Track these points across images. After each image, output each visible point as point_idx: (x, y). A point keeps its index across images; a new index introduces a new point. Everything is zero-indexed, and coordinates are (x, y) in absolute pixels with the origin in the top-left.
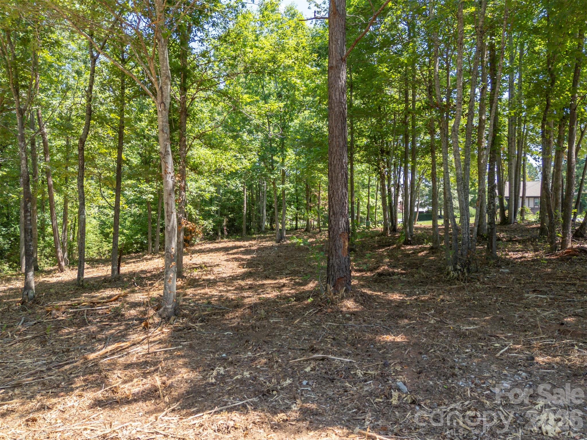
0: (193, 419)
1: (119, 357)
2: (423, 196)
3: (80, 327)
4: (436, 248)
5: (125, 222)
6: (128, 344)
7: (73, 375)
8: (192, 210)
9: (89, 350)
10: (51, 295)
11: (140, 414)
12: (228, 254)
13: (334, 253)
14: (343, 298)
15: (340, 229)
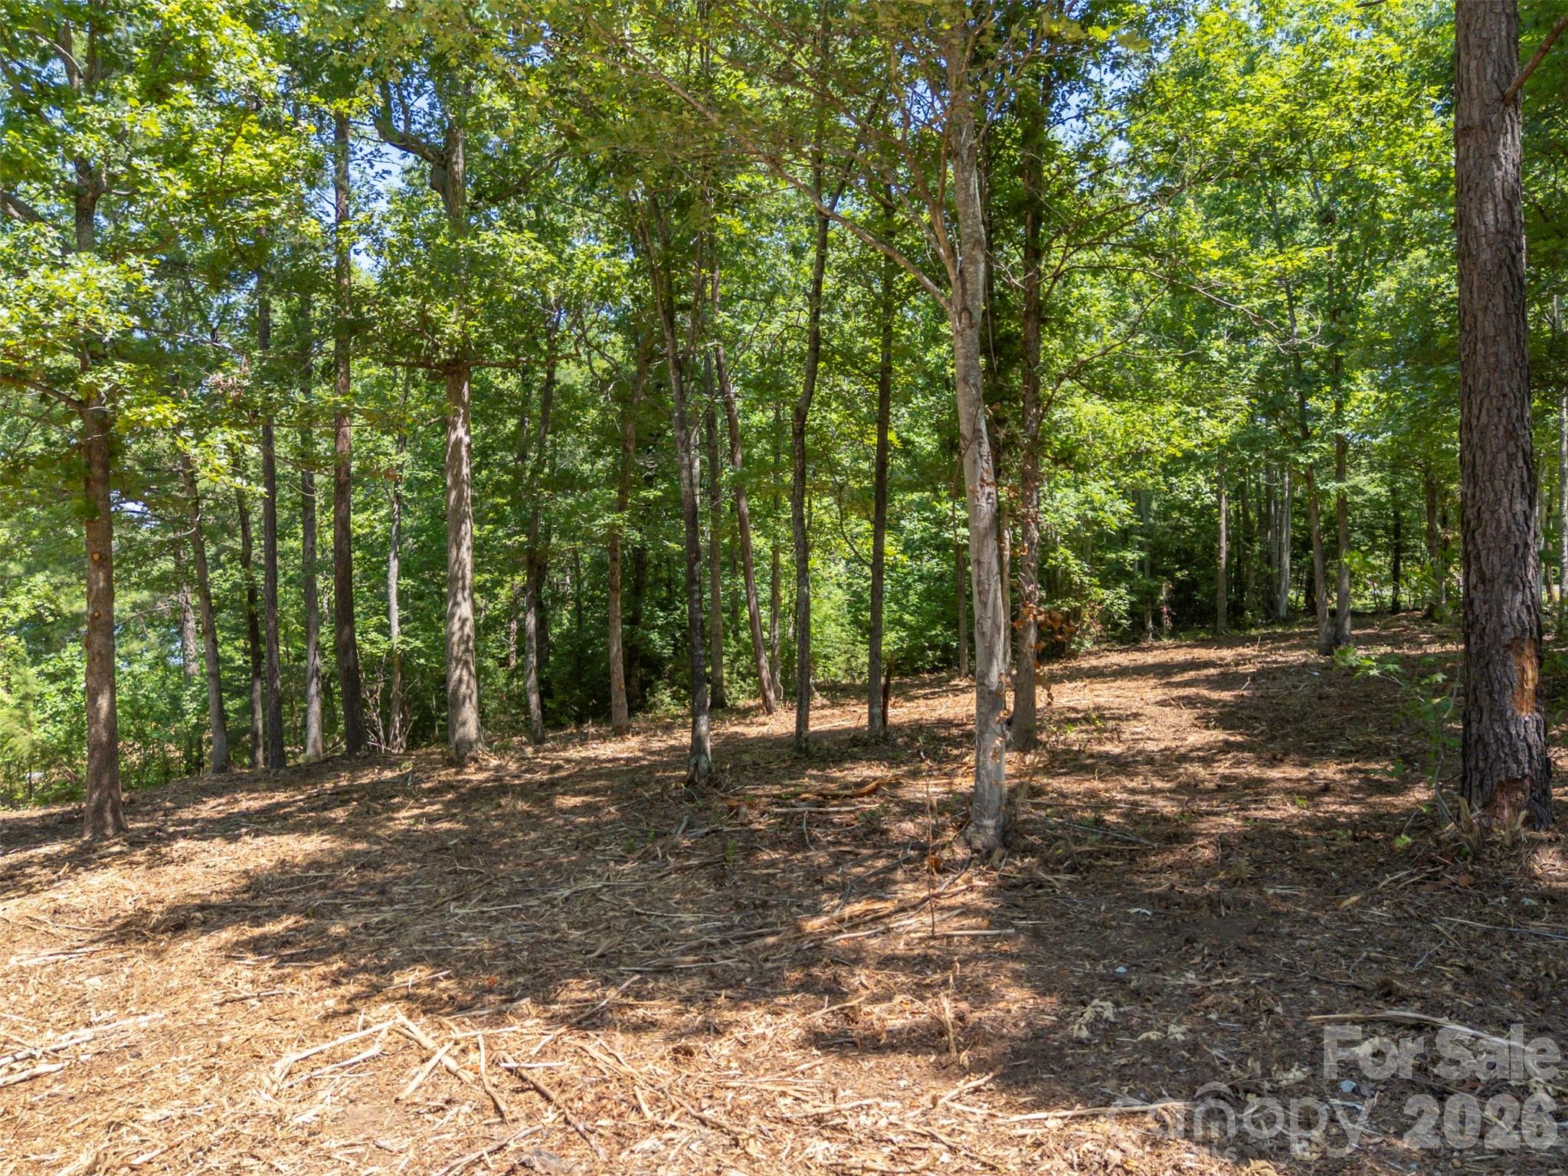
0: (1022, 1124)
1: (869, 937)
3: (793, 852)
5: (906, 595)
6: (889, 906)
7: (769, 965)
8: (1072, 561)
9: (807, 910)
10: (744, 768)
11: (902, 1083)
12: (1169, 685)
13: (1485, 701)
14: (1516, 843)
15: (1503, 627)
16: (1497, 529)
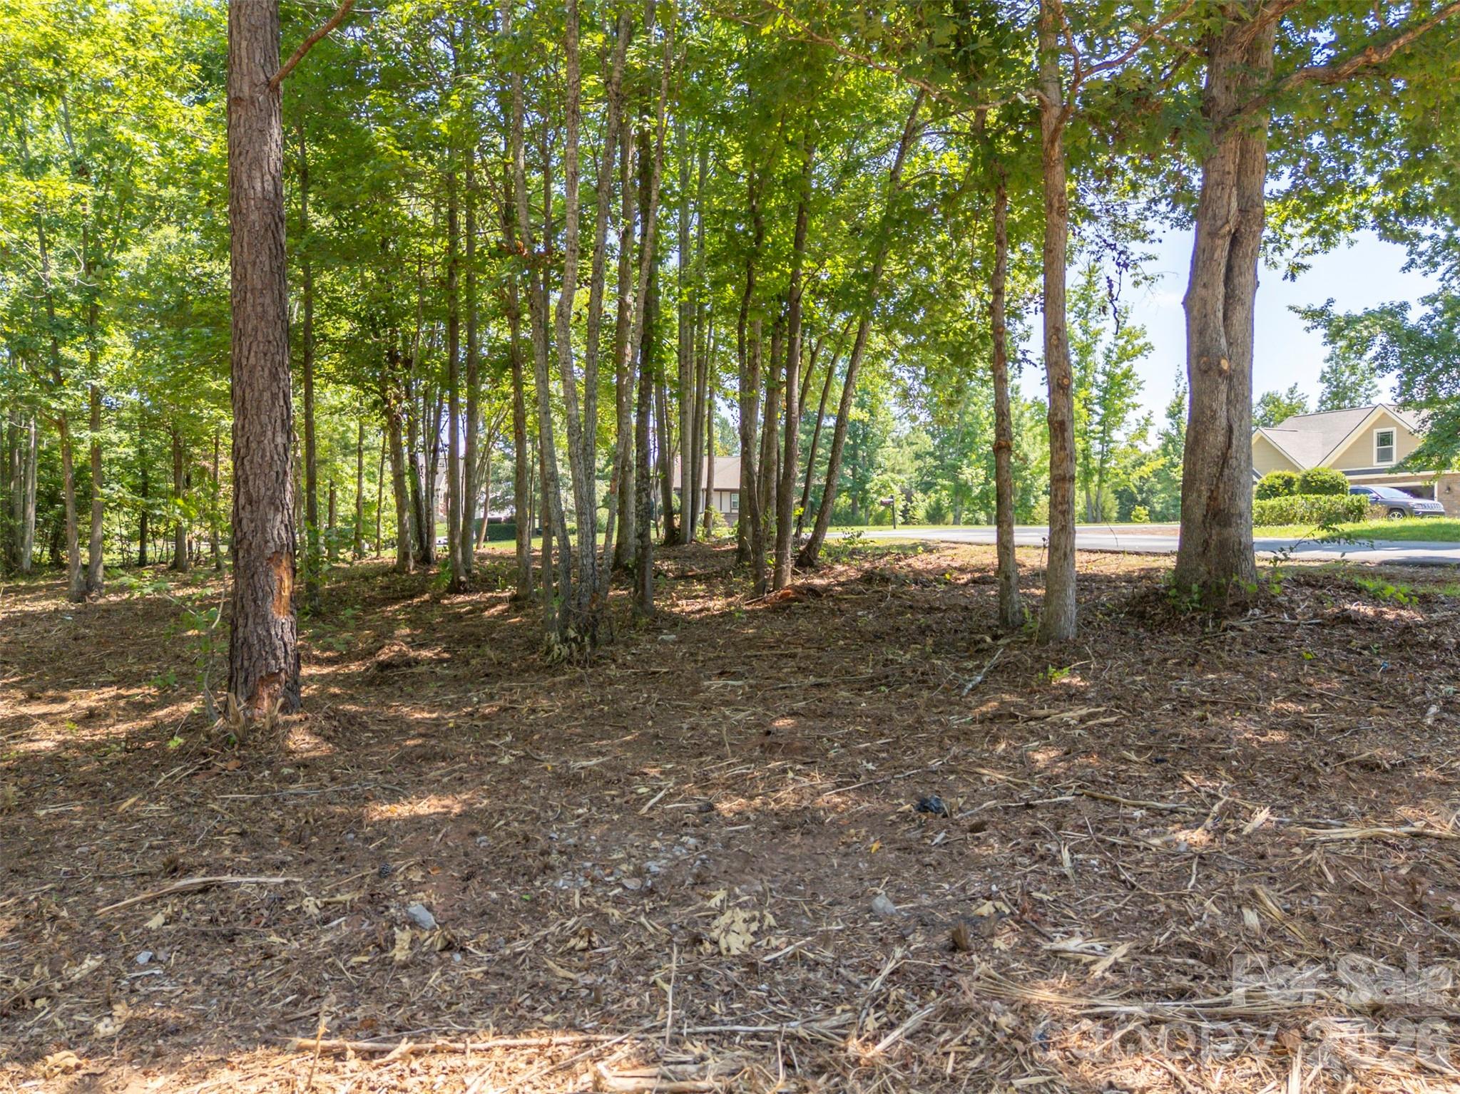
2: (499, 481)
4: (525, 598)
13: (250, 608)
14: (274, 727)
15: (267, 542)
16: (263, 457)
